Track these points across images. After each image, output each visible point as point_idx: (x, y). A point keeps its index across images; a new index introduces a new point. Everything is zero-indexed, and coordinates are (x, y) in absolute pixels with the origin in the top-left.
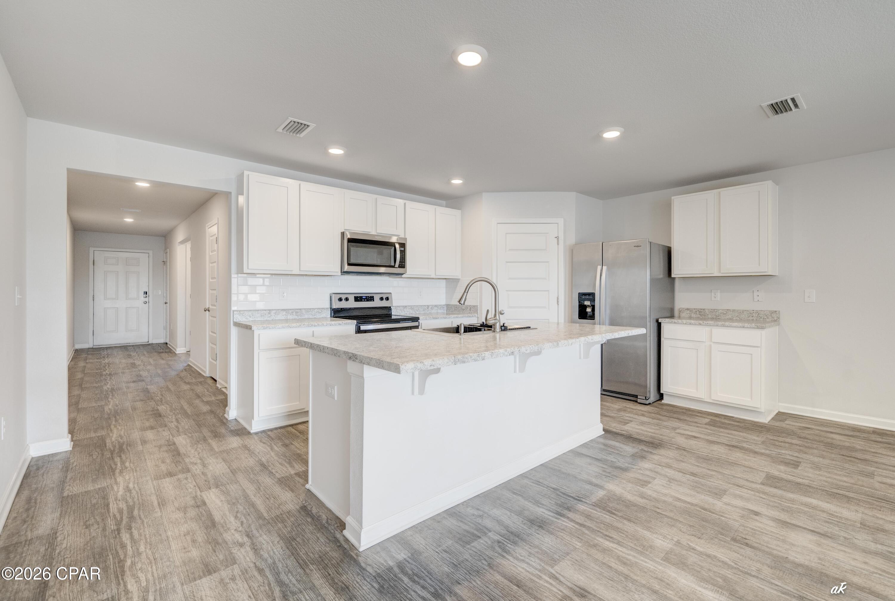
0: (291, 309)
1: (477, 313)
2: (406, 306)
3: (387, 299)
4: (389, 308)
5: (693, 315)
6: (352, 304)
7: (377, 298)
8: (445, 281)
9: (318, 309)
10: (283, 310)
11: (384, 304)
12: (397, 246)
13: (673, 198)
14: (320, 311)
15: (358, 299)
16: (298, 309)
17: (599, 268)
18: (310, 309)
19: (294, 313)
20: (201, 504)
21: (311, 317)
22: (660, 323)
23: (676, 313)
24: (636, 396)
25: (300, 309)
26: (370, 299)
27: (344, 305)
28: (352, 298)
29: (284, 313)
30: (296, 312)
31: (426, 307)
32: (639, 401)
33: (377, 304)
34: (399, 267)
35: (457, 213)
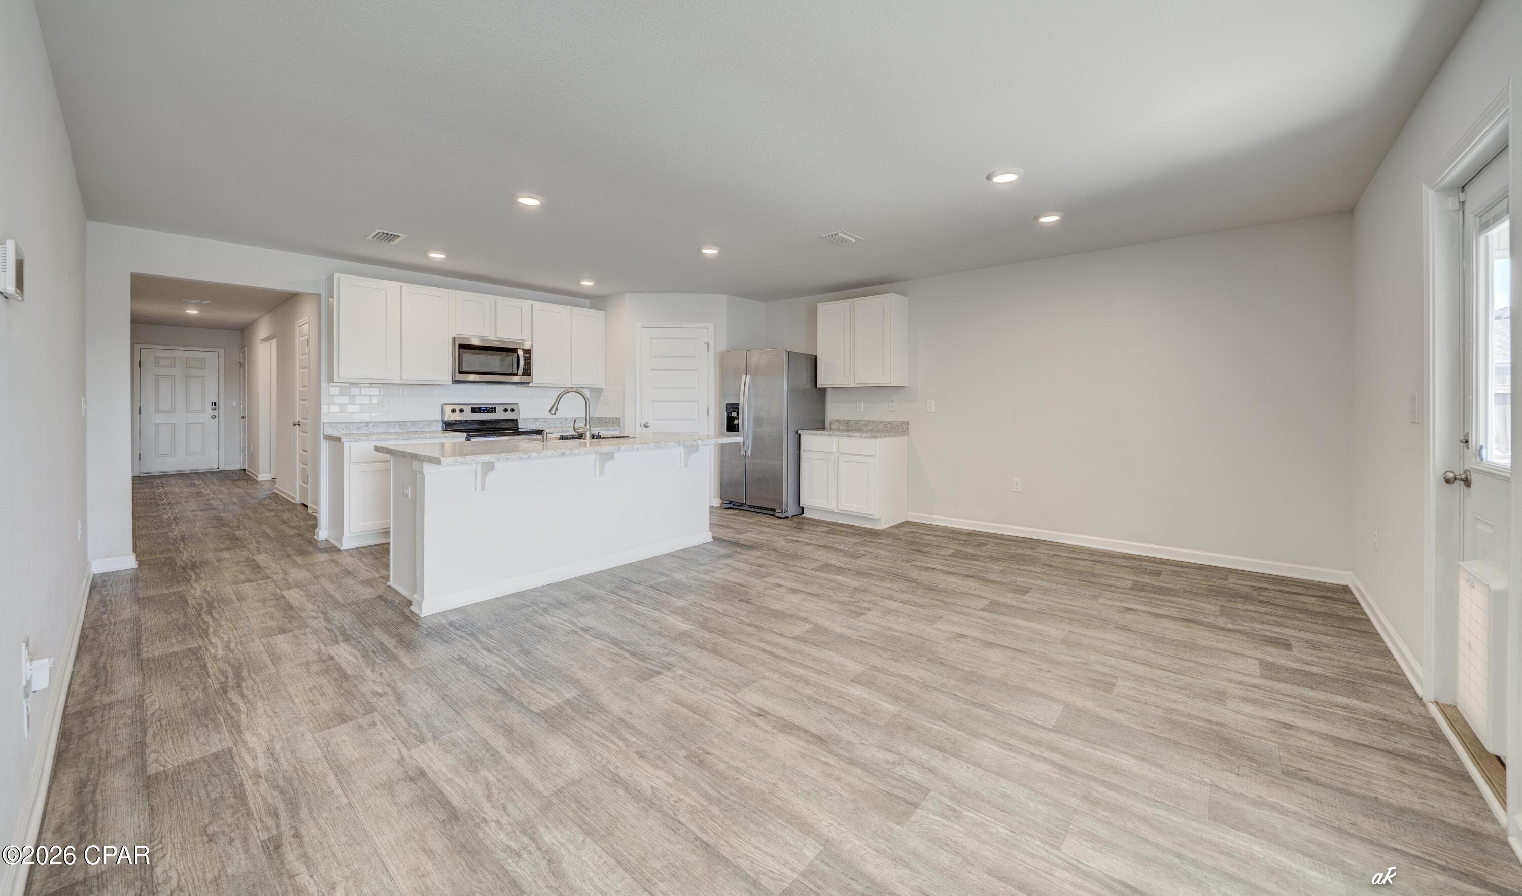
0: (393, 422)
1: (620, 426)
2: (538, 419)
3: (513, 410)
4: (516, 421)
5: (842, 427)
6: (469, 416)
7: (499, 410)
8: (588, 390)
9: (426, 421)
10: (383, 422)
11: (509, 416)
12: (521, 352)
13: (818, 305)
14: (429, 424)
15: (474, 411)
16: (402, 422)
17: (744, 377)
18: (417, 421)
19: (397, 426)
20: (280, 598)
21: (418, 430)
22: (800, 435)
23: (827, 425)
24: (774, 510)
25: (404, 422)
26: (493, 410)
27: (457, 417)
28: (467, 410)
29: (385, 425)
30: (399, 425)
31: (564, 420)
32: (777, 515)
33: (499, 415)
34: (523, 375)
35: (599, 314)
